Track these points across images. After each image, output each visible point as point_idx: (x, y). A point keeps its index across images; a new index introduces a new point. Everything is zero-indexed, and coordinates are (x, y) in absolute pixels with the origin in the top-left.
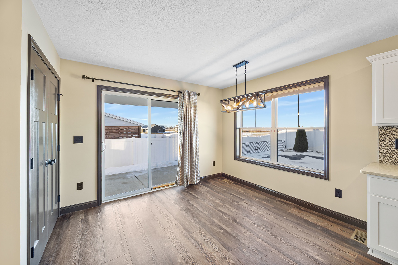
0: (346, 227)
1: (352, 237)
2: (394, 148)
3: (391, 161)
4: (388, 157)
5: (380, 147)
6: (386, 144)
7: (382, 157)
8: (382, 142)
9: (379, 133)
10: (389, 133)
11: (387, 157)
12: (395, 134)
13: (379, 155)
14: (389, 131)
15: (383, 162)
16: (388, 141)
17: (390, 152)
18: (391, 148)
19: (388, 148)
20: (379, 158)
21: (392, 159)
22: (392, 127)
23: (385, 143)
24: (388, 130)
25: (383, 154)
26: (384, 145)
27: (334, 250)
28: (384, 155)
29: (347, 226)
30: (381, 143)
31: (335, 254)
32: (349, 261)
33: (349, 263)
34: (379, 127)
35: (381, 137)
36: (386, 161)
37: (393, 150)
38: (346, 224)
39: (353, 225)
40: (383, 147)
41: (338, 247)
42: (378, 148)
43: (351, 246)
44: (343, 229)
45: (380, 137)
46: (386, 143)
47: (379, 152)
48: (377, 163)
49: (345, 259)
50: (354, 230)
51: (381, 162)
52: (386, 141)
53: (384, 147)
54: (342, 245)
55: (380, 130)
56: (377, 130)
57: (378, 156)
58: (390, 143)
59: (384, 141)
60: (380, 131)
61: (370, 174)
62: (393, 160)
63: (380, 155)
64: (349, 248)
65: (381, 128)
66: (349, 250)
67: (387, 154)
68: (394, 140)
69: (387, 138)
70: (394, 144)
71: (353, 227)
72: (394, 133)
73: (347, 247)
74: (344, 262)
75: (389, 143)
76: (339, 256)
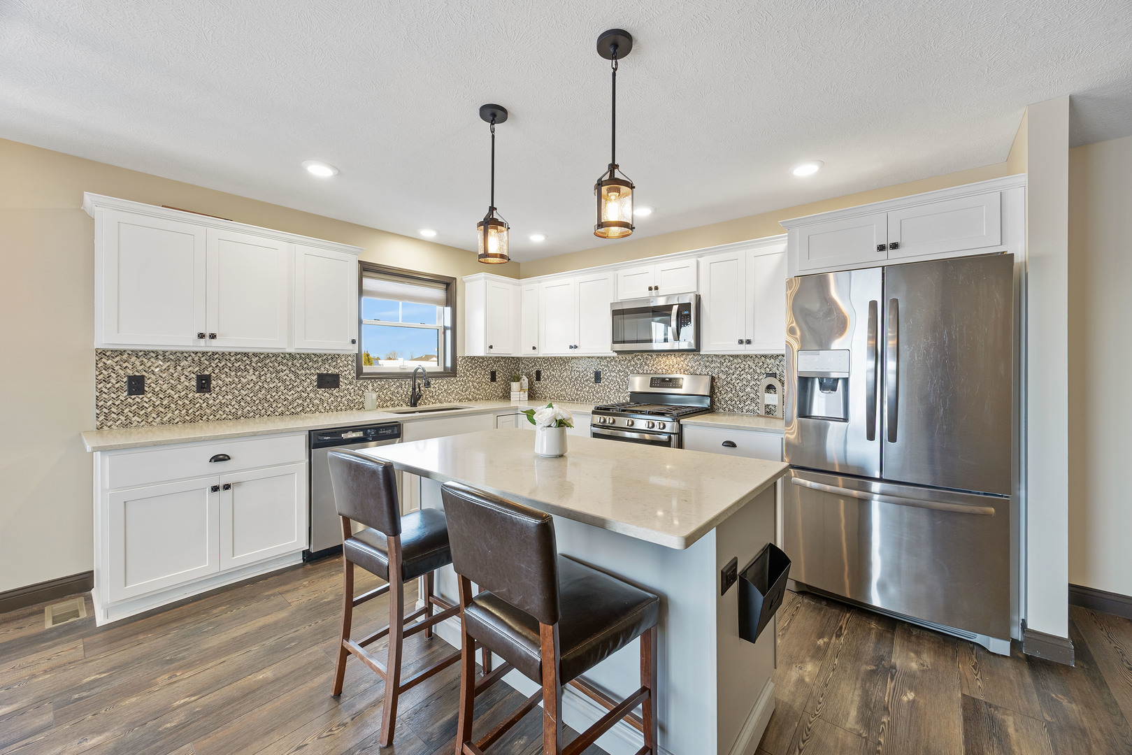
0: (19, 619)
1: (49, 625)
2: (126, 394)
3: (119, 422)
4: (115, 413)
5: (98, 394)
6: (110, 388)
7: (102, 418)
8: (102, 385)
9: (97, 364)
10: (116, 366)
11: (113, 415)
12: (127, 367)
13: (97, 414)
14: (116, 360)
15: (105, 427)
16: (114, 382)
17: (117, 403)
18: (119, 396)
19: (114, 396)
20: (97, 420)
21: (121, 417)
22: (122, 353)
23: (108, 386)
24: (113, 358)
25: (105, 410)
26: (106, 391)
27: (25, 673)
28: (107, 411)
29: (19, 615)
30: (99, 386)
31: (33, 676)
32: (72, 663)
33: (76, 663)
34: (97, 352)
35: (99, 375)
36: (109, 424)
37: (123, 399)
38: (14, 613)
39: (32, 605)
40: (104, 395)
41: (30, 661)
42: (95, 397)
43: (59, 638)
44: (16, 625)
45: (98, 373)
46: (110, 385)
47: (97, 405)
48: (93, 431)
49: (64, 665)
50: (43, 611)
51: (100, 428)
52: (110, 382)
53: (106, 394)
54: (37, 652)
55: (98, 358)
56: (94, 358)
57: (95, 415)
58: (119, 384)
59: (106, 382)
60: (99, 360)
61: (109, 449)
62: (123, 418)
63: (98, 412)
64: (56, 645)
65: (102, 354)
66: (60, 647)
67: (113, 410)
68: (125, 379)
69: (112, 374)
70: (126, 388)
71: (35, 608)
72: (125, 365)
73: (50, 647)
74: (65, 670)
75: (117, 386)
76: (45, 672)
